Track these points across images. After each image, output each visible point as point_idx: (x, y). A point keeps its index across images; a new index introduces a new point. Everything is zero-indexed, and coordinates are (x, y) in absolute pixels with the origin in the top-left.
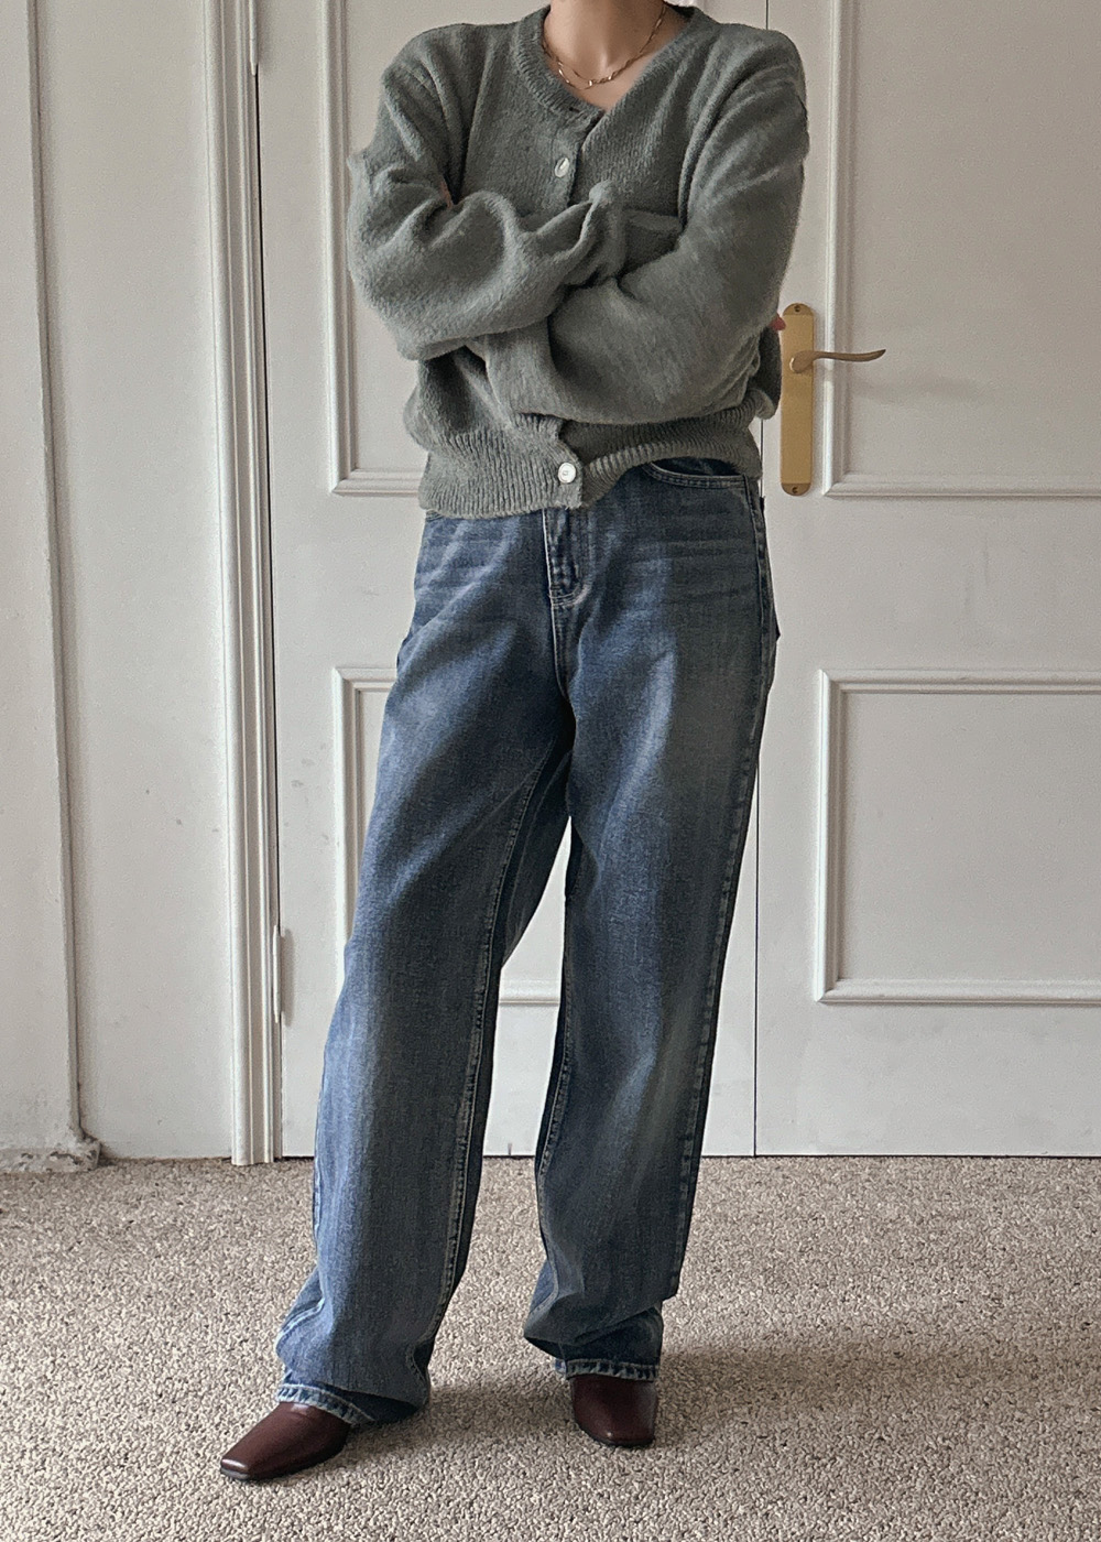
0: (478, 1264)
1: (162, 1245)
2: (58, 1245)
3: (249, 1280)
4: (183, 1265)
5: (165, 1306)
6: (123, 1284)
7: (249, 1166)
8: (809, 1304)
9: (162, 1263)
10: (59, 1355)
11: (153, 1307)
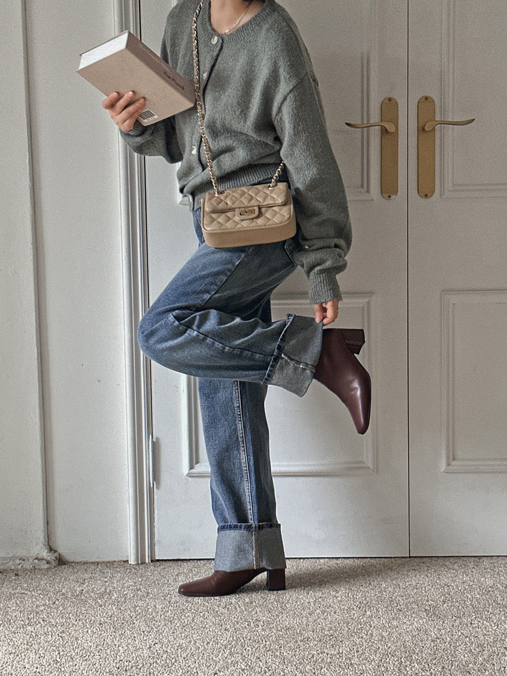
0: (270, 608)
1: (101, 601)
2: (47, 601)
3: (151, 616)
4: (115, 610)
5: (110, 628)
6: (86, 618)
7: (138, 564)
8: (453, 626)
9: (104, 609)
10: (61, 651)
11: (104, 629)
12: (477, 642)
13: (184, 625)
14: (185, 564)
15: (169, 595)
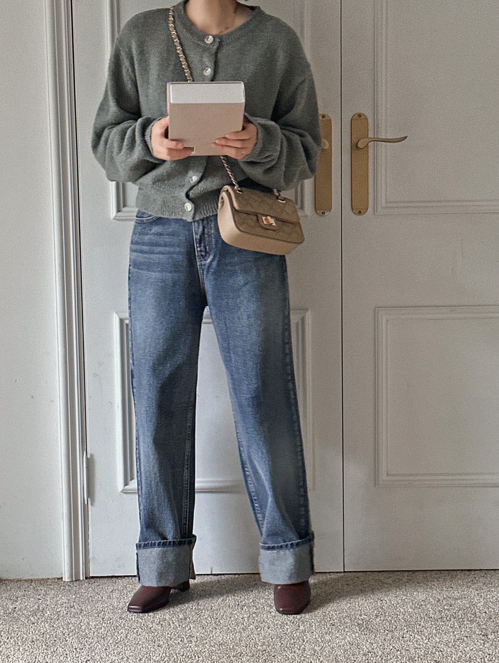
0: (204, 624)
1: (34, 618)
3: (84, 633)
4: (47, 627)
5: (42, 646)
6: (18, 636)
7: (72, 581)
8: (385, 639)
9: (36, 626)
11: (36, 646)
12: (408, 655)
13: (117, 642)
14: (120, 581)
15: (103, 612)
